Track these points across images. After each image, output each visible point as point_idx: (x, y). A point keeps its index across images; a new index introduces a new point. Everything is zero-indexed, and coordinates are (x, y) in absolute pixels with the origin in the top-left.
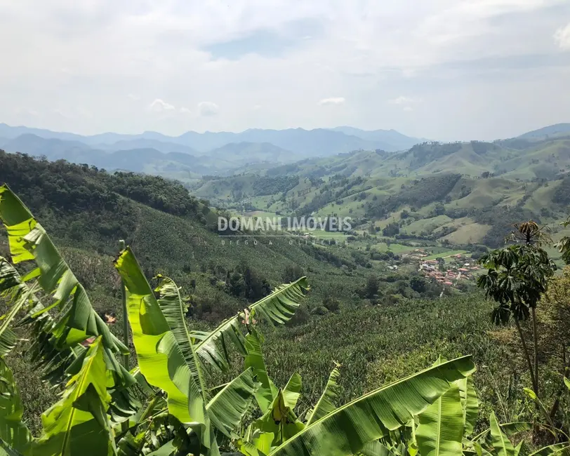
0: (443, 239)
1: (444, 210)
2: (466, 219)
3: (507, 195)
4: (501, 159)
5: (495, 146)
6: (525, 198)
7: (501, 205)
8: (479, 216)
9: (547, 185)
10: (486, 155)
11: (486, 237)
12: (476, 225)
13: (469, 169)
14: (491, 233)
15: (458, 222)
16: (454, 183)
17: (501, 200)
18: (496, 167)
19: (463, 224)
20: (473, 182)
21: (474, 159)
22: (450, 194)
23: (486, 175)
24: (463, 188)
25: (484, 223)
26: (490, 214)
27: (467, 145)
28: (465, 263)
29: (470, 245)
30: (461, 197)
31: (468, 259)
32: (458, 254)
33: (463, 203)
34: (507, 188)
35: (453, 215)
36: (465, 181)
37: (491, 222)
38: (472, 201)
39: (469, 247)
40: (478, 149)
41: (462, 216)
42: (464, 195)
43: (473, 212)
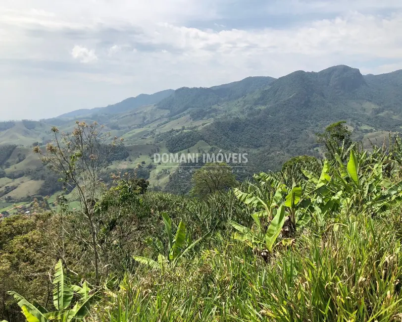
0: (6, 196)
1: (5, 173)
2: (24, 178)
4: (46, 132)
5: (41, 124)
8: (33, 175)
10: (36, 130)
11: (40, 189)
12: (32, 182)
13: (24, 141)
14: (45, 186)
15: (17, 181)
16: (11, 152)
17: (49, 162)
18: (43, 138)
19: (22, 182)
20: (27, 151)
21: (26, 134)
22: (9, 161)
23: (36, 144)
24: (19, 155)
25: (38, 179)
26: (41, 173)
27: (19, 123)
28: (26, 211)
29: (29, 197)
30: (18, 163)
31: (28, 208)
32: (20, 205)
33: (21, 166)
35: (12, 177)
36: (20, 150)
37: (43, 178)
38: (29, 164)
39: (28, 199)
40: (29, 126)
41: (20, 176)
42: (20, 161)
43: (29, 172)
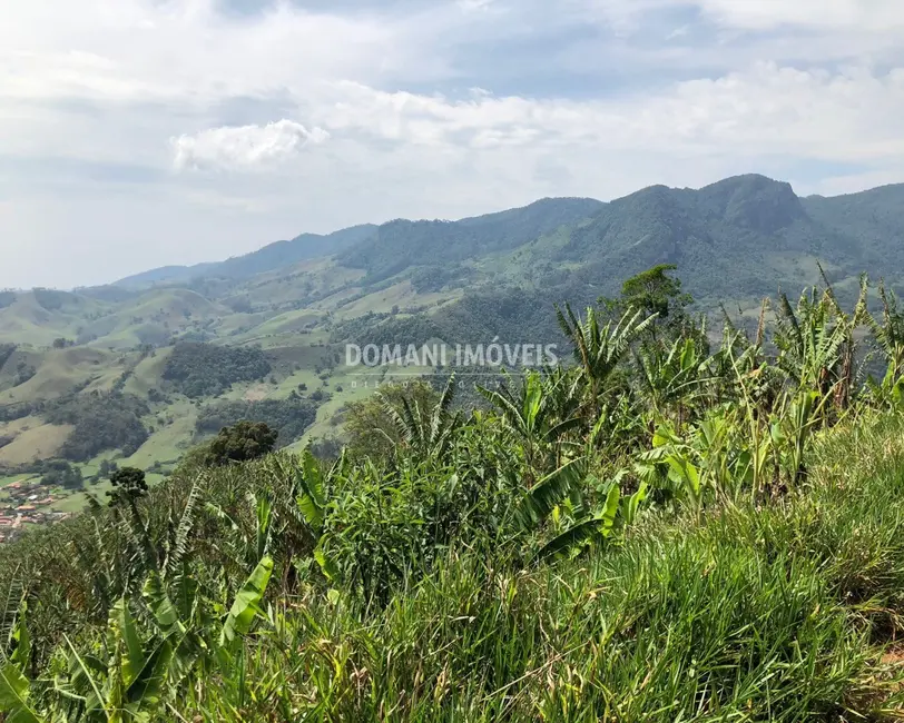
2: (31, 420)
3: (97, 374)
4: (86, 317)
5: (76, 297)
6: (125, 377)
7: (89, 389)
8: (53, 413)
9: (153, 355)
10: (63, 312)
11: (65, 445)
12: (49, 427)
13: (31, 335)
14: (76, 437)
15: (14, 426)
16: (4, 359)
17: (88, 383)
18: (79, 331)
19: (25, 429)
20: (39, 358)
21: (40, 319)
23: (60, 343)
24: (21, 367)
25: (60, 422)
26: (69, 408)
27: (28, 294)
28: (29, 495)
29: (38, 462)
30: (17, 385)
31: (36, 487)
32: (17, 482)
33: (23, 392)
34: (96, 362)
35: (4, 416)
36: (25, 355)
37: (72, 419)
38: (41, 388)
39: (36, 467)
40: (47, 302)
41: (22, 413)
42: (23, 380)
43: (43, 406)
